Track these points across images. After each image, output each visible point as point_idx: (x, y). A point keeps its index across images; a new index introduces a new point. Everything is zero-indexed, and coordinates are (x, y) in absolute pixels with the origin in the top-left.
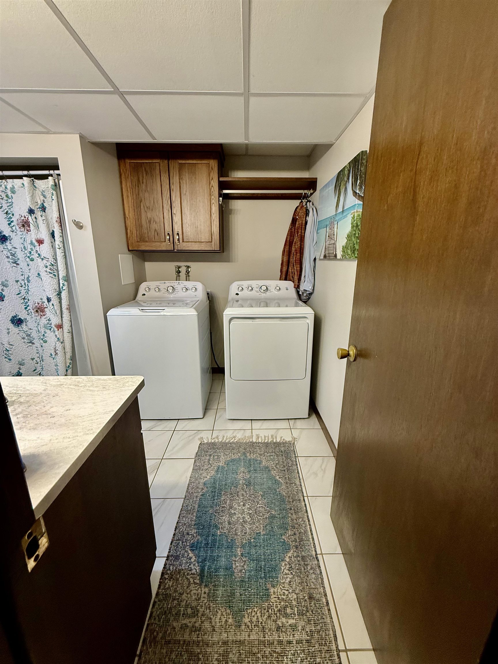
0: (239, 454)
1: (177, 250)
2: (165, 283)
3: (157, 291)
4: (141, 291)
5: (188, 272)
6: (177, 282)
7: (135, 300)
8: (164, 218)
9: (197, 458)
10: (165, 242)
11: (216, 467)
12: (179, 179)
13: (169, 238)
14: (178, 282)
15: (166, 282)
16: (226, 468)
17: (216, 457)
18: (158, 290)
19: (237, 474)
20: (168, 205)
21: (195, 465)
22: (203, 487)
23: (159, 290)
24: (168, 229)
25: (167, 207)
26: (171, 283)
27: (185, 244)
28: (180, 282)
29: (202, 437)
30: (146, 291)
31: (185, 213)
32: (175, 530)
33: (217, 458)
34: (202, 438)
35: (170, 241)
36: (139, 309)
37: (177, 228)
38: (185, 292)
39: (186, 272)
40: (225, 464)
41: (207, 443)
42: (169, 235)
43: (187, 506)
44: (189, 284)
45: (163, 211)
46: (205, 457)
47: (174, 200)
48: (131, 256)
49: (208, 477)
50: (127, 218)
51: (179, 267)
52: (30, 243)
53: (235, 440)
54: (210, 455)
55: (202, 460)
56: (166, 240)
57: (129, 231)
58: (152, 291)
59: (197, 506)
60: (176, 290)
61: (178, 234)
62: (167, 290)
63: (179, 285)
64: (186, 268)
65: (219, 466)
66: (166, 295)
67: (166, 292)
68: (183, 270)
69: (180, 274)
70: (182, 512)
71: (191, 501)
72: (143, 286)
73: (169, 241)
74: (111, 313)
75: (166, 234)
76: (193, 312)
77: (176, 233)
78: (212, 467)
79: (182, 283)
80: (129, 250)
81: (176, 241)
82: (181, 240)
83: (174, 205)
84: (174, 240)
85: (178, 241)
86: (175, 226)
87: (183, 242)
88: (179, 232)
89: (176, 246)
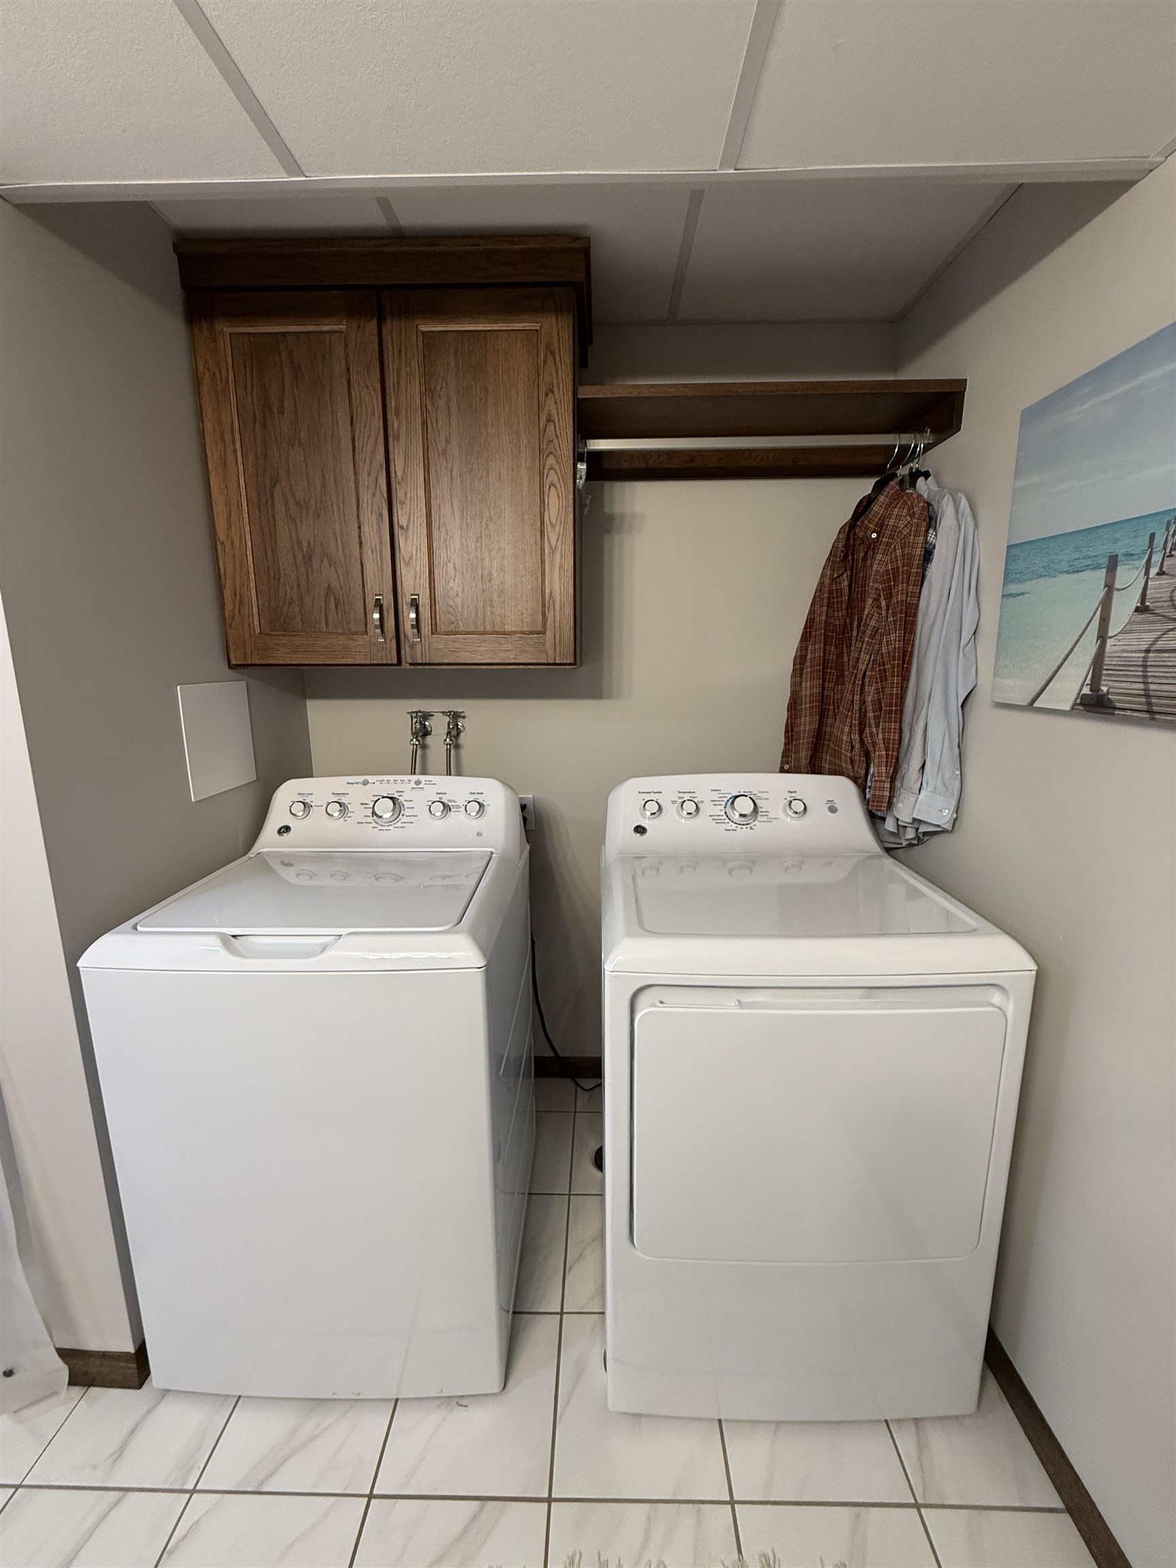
1: (411, 664)
2: (366, 783)
3: (335, 814)
4: (278, 815)
5: (454, 733)
6: (409, 781)
7: (247, 853)
8: (361, 544)
10: (366, 632)
12: (423, 394)
13: (381, 619)
14: (414, 778)
15: (371, 778)
18: (340, 811)
20: (378, 494)
23: (343, 808)
24: (378, 586)
25: (373, 504)
26: (389, 782)
27: (439, 642)
28: (423, 778)
30: (293, 814)
31: (444, 524)
35: (382, 632)
36: (222, 934)
37: (413, 580)
38: (440, 818)
39: (449, 733)
42: (381, 606)
44: (457, 788)
45: (358, 518)
47: (399, 474)
50: (222, 544)
51: (426, 716)
56: (371, 628)
57: (228, 594)
58: (317, 813)
60: (407, 812)
61: (415, 604)
62: (374, 813)
63: (420, 792)
64: (448, 718)
67: (370, 819)
68: (439, 726)
69: (429, 739)
73: (379, 631)
75: (370, 604)
77: (408, 598)
79: (430, 783)
80: (231, 667)
81: (407, 628)
82: (426, 628)
83: (399, 494)
84: (401, 627)
85: (416, 630)
86: (404, 572)
87: (432, 634)
88: (418, 595)
89: (408, 649)
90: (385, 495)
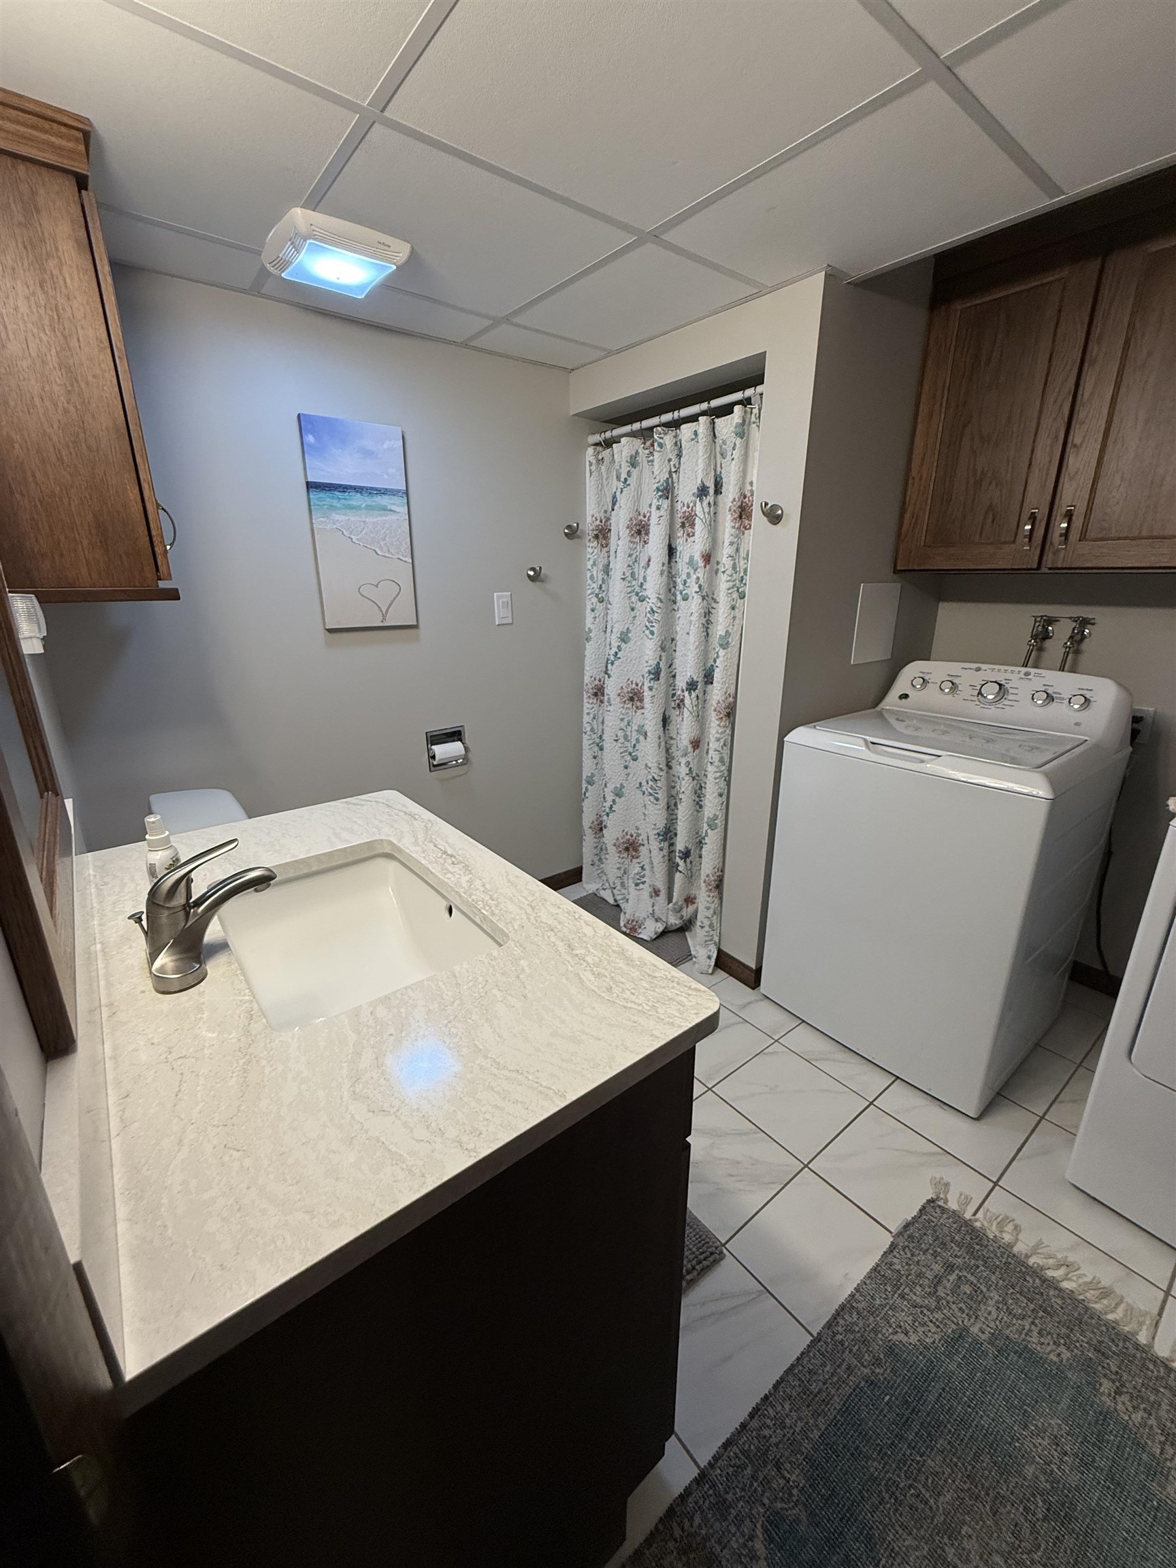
0: (1062, 1349)
1: (1050, 569)
2: (978, 669)
3: (947, 690)
4: (902, 683)
5: (1077, 640)
6: (1019, 672)
7: (874, 708)
8: (1030, 465)
9: (901, 1242)
10: (1014, 542)
11: (953, 1326)
12: (1133, 314)
13: (1032, 530)
14: (1024, 670)
15: (983, 666)
16: (988, 1362)
17: (967, 1289)
18: (951, 688)
19: (1026, 1427)
20: (1059, 419)
21: (890, 1258)
22: (882, 1356)
23: (954, 686)
24: (1037, 500)
25: (1052, 425)
26: (999, 670)
27: (1085, 548)
28: (1033, 671)
29: (946, 1179)
30: (914, 686)
31: (1123, 436)
32: (752, 1415)
33: (971, 1297)
34: (947, 1185)
35: (1030, 540)
36: (865, 740)
37: (1073, 493)
38: (1041, 706)
39: (1071, 637)
40: (991, 1343)
41: (954, 1212)
42: (1035, 519)
43: (810, 1371)
44: (1065, 682)
45: (1034, 441)
46: (929, 1257)
47: (1086, 396)
48: (899, 585)
49: (914, 1339)
50: (913, 478)
51: (1050, 621)
52: (688, 561)
53: (1066, 1278)
54: (950, 1268)
55: (916, 1259)
56: (1020, 538)
57: (907, 516)
58: (932, 689)
59: (837, 1402)
60: (1011, 697)
61: (1069, 516)
62: (980, 693)
63: (1027, 681)
64: (1074, 624)
65: (966, 1329)
66: (974, 708)
67: (975, 698)
68: (1061, 632)
69: (1048, 643)
70: (791, 1378)
71: (828, 1368)
72: (913, 670)
73: (1027, 540)
74: (800, 735)
75: (1025, 516)
76: (1037, 789)
77: (1064, 510)
78: (939, 1316)
79: (1039, 675)
80: (895, 571)
81: (1055, 537)
82: (1074, 535)
83: (1081, 414)
84: (1049, 536)
85: (1063, 538)
86: (1066, 486)
87: (1080, 541)
88: (1074, 506)
89: (1051, 555)
90: (1066, 419)
